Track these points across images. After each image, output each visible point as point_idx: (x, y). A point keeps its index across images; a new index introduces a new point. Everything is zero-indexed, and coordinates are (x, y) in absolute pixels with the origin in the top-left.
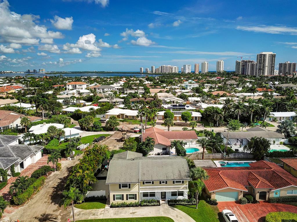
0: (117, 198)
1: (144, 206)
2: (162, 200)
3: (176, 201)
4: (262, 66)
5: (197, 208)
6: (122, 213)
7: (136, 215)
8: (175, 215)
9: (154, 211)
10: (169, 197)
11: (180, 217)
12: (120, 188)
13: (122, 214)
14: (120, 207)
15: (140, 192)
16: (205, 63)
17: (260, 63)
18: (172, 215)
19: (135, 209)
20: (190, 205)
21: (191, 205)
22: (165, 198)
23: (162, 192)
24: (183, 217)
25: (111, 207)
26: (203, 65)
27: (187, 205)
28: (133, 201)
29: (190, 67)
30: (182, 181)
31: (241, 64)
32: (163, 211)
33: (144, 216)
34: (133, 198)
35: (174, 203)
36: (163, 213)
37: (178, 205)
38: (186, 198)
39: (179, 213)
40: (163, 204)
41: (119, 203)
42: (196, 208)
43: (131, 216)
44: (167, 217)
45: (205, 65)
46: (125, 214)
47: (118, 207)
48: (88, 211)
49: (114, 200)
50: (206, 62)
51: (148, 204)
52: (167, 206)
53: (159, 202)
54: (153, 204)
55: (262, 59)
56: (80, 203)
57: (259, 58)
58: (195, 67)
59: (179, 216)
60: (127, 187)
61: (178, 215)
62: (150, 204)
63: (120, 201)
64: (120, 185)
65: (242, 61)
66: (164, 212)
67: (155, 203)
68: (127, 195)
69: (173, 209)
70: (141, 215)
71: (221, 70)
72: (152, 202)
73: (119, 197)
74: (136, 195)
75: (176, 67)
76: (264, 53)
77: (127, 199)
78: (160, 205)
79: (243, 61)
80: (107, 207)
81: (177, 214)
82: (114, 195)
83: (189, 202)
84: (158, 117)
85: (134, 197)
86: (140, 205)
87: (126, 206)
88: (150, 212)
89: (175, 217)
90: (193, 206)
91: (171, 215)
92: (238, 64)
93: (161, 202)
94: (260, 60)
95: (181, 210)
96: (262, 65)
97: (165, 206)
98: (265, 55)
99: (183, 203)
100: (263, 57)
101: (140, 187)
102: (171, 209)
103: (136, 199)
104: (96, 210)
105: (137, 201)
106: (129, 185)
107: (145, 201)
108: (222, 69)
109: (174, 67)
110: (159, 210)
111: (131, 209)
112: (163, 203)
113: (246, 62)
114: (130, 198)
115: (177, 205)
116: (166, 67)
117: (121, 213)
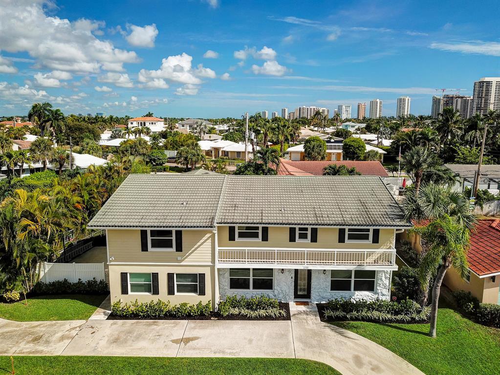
0: (136, 288)
1: (231, 317)
2: (298, 303)
3: (348, 307)
4: (483, 104)
5: (434, 334)
6: (144, 339)
7: (194, 349)
8: (349, 357)
9: (265, 338)
10: (322, 291)
11: (370, 363)
12: (144, 248)
13: (142, 344)
14: (144, 318)
15: (218, 265)
16: (377, 102)
17: (480, 97)
18: (335, 354)
19: (194, 328)
20: (402, 321)
21: (409, 322)
22: (308, 296)
23: (296, 271)
24: (382, 366)
25: (113, 316)
26: (373, 104)
27: (391, 321)
28: (191, 299)
29: (350, 110)
30: (374, 230)
31: (442, 102)
32: (300, 340)
33: (223, 352)
34: (193, 289)
35: (340, 313)
36: (301, 345)
37: (357, 319)
38: (384, 298)
39: (366, 348)
40: (301, 317)
41: (140, 304)
42: (430, 334)
43: (173, 352)
44: (316, 363)
45: (377, 105)
46: (153, 341)
47: (135, 316)
48: (25, 325)
49: (124, 291)
50: (378, 100)
51: (244, 311)
52: (314, 322)
53: (286, 306)
54: (262, 312)
55: (484, 90)
56: (12, 301)
57: (477, 89)
58: (359, 108)
59: (366, 359)
60: (171, 246)
61: (362, 356)
62: (254, 314)
63: (145, 298)
64: (144, 234)
65: (444, 97)
66: (302, 342)
67: (271, 311)
68: (170, 276)
69: (341, 334)
70: (213, 349)
71: (406, 114)
72: (260, 305)
73: (142, 282)
74: (202, 276)
75: (325, 109)
76: (487, 79)
77: (171, 292)
78: (288, 318)
79: (447, 97)
80: (99, 316)
81: (356, 353)
82: (124, 276)
83: (397, 313)
84: (290, 157)
85: (196, 283)
86: (218, 315)
87: (166, 315)
88: (250, 341)
89: (352, 362)
90: (415, 325)
91: (333, 357)
92: (436, 101)
93: (294, 308)
94: (480, 92)
95: (373, 337)
96: (483, 101)
97: (310, 322)
98: (489, 83)
99: (376, 314)
100: (485, 86)
101: (217, 248)
102: (333, 333)
103: (202, 293)
104: (52, 325)
105: (205, 300)
106: (179, 234)
107: (235, 303)
108: (408, 112)
109: (322, 109)
110: (284, 336)
111: (181, 328)
112: (300, 313)
113: (452, 97)
114: (181, 289)
115: (352, 319)
116: (308, 109)
117: (138, 337)
